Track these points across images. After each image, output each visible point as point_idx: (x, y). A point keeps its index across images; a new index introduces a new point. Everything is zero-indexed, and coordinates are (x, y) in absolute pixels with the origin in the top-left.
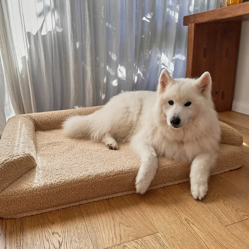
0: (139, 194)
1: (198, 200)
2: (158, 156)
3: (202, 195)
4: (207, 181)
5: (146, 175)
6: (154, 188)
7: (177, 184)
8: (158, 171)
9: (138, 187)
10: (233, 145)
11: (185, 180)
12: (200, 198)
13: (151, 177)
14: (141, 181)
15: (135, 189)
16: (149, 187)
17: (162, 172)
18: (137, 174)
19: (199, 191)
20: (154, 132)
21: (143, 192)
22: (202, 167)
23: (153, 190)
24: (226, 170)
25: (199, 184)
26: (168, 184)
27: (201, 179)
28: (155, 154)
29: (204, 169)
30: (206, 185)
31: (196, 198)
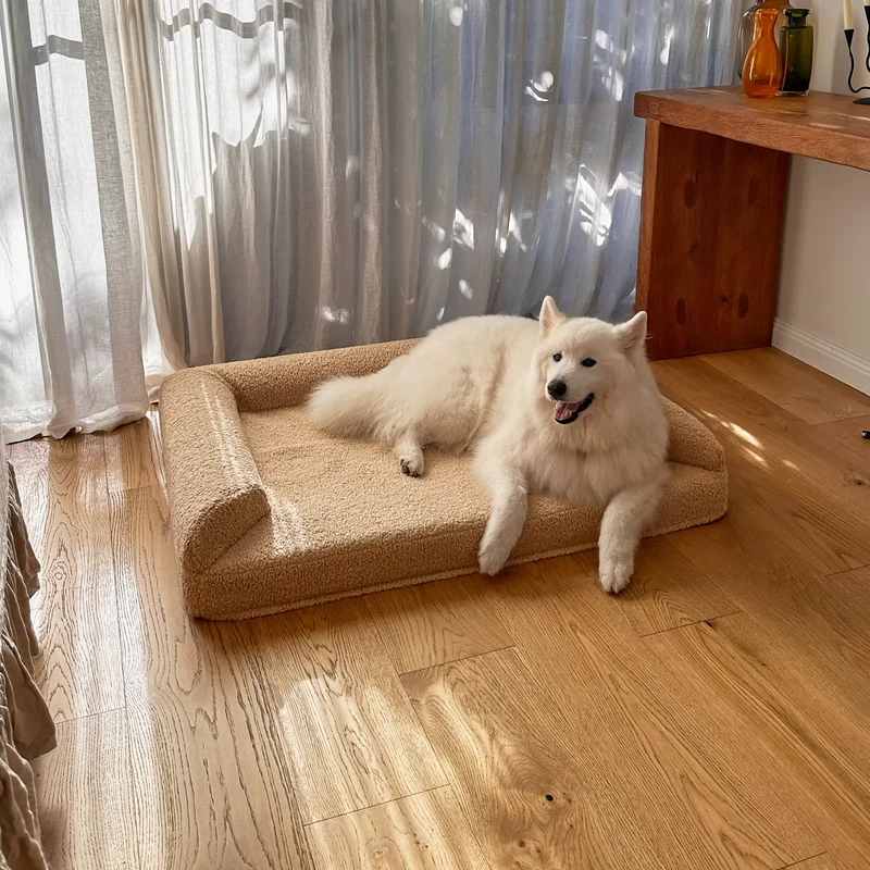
0: (486, 577)
1: (612, 593)
2: (530, 493)
3: (620, 582)
4: (632, 554)
5: (500, 536)
6: (519, 561)
7: (570, 554)
8: (526, 526)
9: (483, 561)
10: (704, 468)
11: (588, 546)
12: (616, 590)
13: (512, 541)
14: (490, 549)
15: (478, 565)
16: (509, 559)
17: (537, 529)
18: (483, 532)
19: (614, 574)
20: (529, 434)
21: (493, 571)
22: (622, 524)
23: (517, 566)
24: (683, 526)
25: (615, 560)
26: (551, 554)
27: (618, 549)
28: (522, 490)
29: (626, 529)
30: (631, 562)
31: (609, 590)
